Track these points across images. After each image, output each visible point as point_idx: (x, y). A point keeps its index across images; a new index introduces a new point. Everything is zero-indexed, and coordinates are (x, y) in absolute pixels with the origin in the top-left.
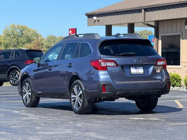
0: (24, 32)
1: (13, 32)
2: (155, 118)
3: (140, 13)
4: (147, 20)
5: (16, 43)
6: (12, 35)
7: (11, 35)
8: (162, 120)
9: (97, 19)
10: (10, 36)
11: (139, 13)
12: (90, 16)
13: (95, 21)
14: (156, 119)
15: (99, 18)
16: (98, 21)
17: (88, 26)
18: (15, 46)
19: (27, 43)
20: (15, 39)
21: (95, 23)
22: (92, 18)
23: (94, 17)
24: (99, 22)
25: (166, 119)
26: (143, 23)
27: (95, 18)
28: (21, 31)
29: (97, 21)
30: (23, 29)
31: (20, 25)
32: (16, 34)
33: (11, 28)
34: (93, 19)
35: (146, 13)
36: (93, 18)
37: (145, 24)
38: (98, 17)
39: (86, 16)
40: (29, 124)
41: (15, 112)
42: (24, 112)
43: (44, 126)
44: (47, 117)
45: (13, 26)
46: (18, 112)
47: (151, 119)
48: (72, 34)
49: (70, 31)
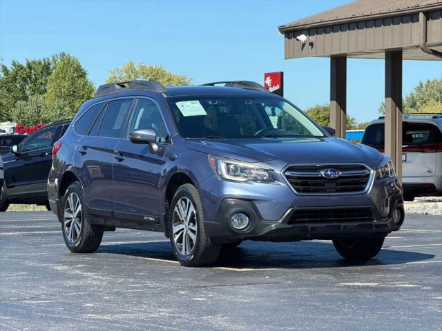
2: (409, 284)
3: (415, 24)
4: (431, 40)
8: (425, 288)
9: (308, 39)
11: (412, 22)
12: (290, 32)
13: (304, 45)
14: (411, 286)
15: (312, 39)
16: (311, 44)
17: (285, 59)
21: (302, 49)
22: (295, 37)
23: (300, 35)
24: (314, 47)
25: (435, 286)
26: (423, 49)
27: (302, 38)
29: (307, 45)
30: (154, 76)
31: (148, 67)
33: (124, 74)
34: (298, 40)
35: (430, 22)
36: (298, 37)
37: (426, 52)
38: (309, 35)
39: (280, 34)
40: (74, 296)
41: (59, 268)
42: (81, 268)
43: (109, 301)
44: (132, 280)
45: (131, 69)
46: (66, 267)
47: (398, 286)
48: (272, 86)
49: (268, 78)
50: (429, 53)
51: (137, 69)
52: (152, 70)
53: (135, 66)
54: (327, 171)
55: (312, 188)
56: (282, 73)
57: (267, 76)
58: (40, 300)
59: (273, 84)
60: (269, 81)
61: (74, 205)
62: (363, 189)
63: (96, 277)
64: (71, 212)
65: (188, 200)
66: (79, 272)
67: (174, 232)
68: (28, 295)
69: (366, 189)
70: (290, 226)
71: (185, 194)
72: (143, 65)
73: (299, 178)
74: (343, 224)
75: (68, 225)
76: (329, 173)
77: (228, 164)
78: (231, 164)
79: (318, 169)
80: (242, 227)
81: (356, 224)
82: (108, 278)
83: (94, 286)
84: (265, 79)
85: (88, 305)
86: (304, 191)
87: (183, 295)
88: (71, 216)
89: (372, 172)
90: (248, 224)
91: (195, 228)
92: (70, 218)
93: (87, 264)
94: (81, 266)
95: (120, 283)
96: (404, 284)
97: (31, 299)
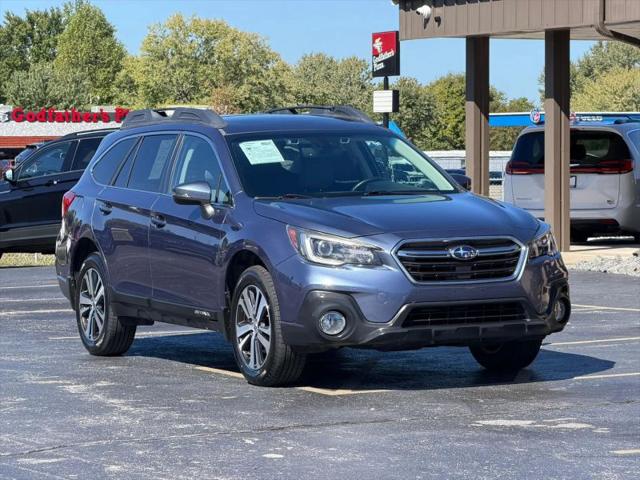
0: (215, 44)
1: (176, 46)
2: (577, 422)
4: (611, 17)
5: (187, 86)
6: (173, 55)
7: (170, 56)
8: (599, 431)
9: (433, 12)
10: (168, 62)
12: (407, 2)
13: (427, 21)
14: (579, 426)
15: (439, 11)
16: (438, 20)
17: (402, 40)
18: (186, 95)
19: (226, 82)
20: (184, 70)
21: (425, 27)
22: (414, 9)
23: (421, 6)
24: (442, 24)
26: (599, 31)
27: (425, 10)
28: (207, 41)
29: (432, 21)
30: (212, 34)
31: (203, 21)
32: (188, 51)
33: (169, 32)
34: (418, 13)
36: (420, 10)
37: (604, 35)
38: (435, 6)
40: (93, 449)
41: (72, 389)
42: (104, 388)
43: (143, 460)
44: (176, 415)
45: (179, 24)
46: (82, 387)
47: (560, 426)
48: (384, 52)
49: (377, 41)
50: (609, 36)
51: (188, 24)
53: (185, 20)
54: (459, 249)
55: (437, 274)
56: (397, 33)
58: (44, 457)
60: (379, 45)
61: (94, 286)
62: (512, 273)
63: (126, 408)
64: (90, 297)
65: (258, 291)
66: (99, 397)
67: (239, 335)
68: (26, 446)
69: (516, 273)
70: (405, 330)
71: (253, 281)
72: (196, 18)
73: (417, 260)
74: (482, 326)
75: (86, 315)
76: (462, 252)
77: (315, 240)
78: (320, 240)
79: (445, 246)
80: (336, 332)
81: (501, 324)
82: (143, 410)
83: (121, 428)
85: (113, 468)
86: (426, 279)
87: (251, 447)
88: (89, 302)
89: (523, 248)
90: (345, 328)
91: (268, 331)
92: (88, 305)
93: (113, 379)
94: (104, 383)
95: (159, 422)
96: (569, 422)
97: (31, 454)
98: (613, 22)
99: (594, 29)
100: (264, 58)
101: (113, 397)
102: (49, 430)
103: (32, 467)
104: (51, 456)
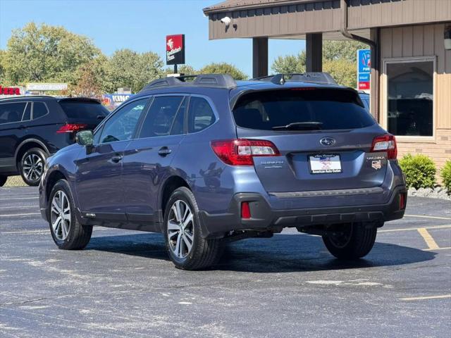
0: (58, 43)
1: (31, 44)
2: (370, 281)
3: (336, 10)
4: (352, 25)
5: (38, 71)
6: (29, 49)
7: (26, 51)
8: (386, 287)
9: (232, 21)
10: (26, 54)
11: (334, 8)
12: (214, 15)
13: (227, 27)
14: (372, 284)
15: (236, 21)
16: (235, 26)
17: (210, 39)
18: (38, 77)
19: (65, 68)
20: (37, 59)
21: (226, 31)
22: (219, 19)
23: (224, 17)
24: (238, 28)
26: (344, 34)
27: (226, 20)
28: (52, 41)
29: (231, 28)
30: (56, 36)
31: (49, 27)
32: (39, 47)
33: (26, 34)
34: (222, 22)
35: (351, 8)
36: (223, 20)
37: (347, 37)
38: (233, 18)
39: (205, 16)
40: (65, 300)
41: (33, 263)
42: (54, 263)
43: (101, 306)
44: (110, 279)
45: (33, 30)
46: (40, 263)
47: (360, 284)
48: (174, 48)
49: (170, 41)
50: (350, 38)
51: (39, 29)
52: (53, 30)
53: (36, 26)
56: (183, 36)
57: (168, 38)
58: (35, 305)
59: (175, 46)
60: (170, 43)
63: (75, 275)
66: (54, 269)
68: (20, 299)
72: (45, 25)
82: (87, 276)
83: (77, 287)
84: (167, 41)
85: (84, 311)
87: (168, 298)
93: (58, 258)
94: (52, 260)
95: (101, 283)
96: (365, 281)
97: (25, 303)
98: (353, 28)
99: (339, 33)
100: (90, 52)
101: (64, 269)
102: (31, 289)
103: (31, 311)
104: (40, 305)
